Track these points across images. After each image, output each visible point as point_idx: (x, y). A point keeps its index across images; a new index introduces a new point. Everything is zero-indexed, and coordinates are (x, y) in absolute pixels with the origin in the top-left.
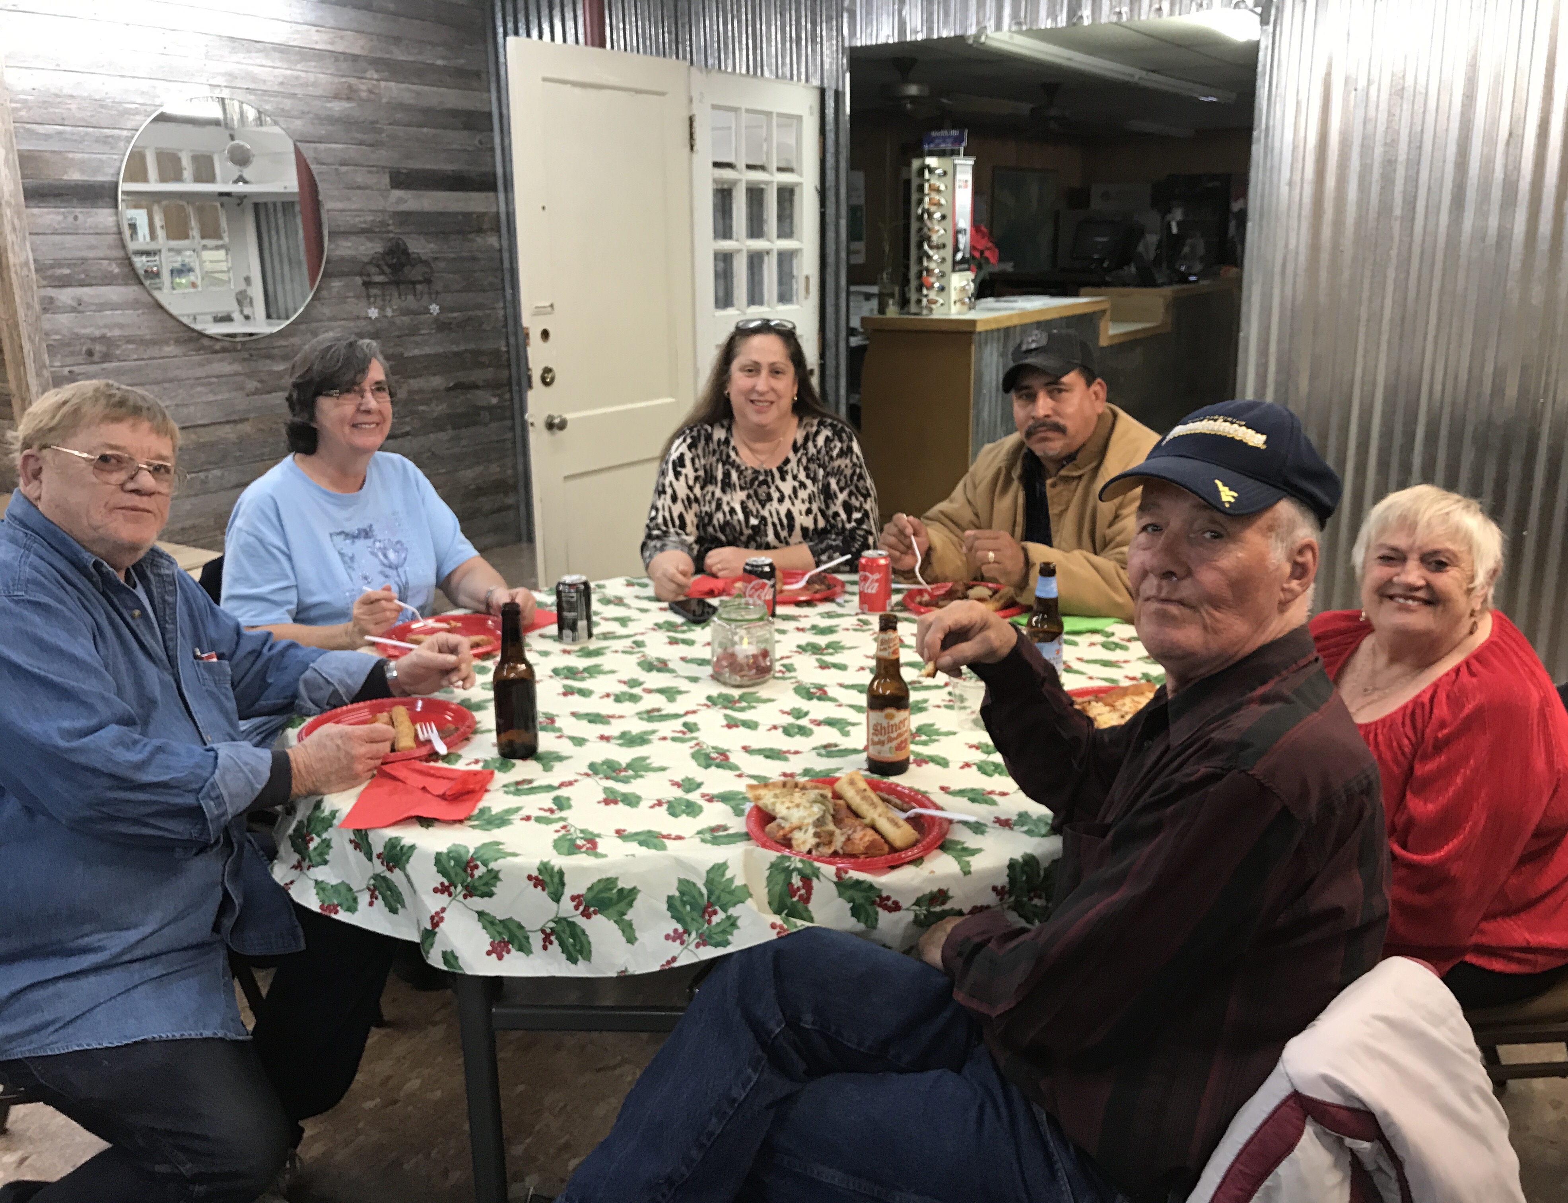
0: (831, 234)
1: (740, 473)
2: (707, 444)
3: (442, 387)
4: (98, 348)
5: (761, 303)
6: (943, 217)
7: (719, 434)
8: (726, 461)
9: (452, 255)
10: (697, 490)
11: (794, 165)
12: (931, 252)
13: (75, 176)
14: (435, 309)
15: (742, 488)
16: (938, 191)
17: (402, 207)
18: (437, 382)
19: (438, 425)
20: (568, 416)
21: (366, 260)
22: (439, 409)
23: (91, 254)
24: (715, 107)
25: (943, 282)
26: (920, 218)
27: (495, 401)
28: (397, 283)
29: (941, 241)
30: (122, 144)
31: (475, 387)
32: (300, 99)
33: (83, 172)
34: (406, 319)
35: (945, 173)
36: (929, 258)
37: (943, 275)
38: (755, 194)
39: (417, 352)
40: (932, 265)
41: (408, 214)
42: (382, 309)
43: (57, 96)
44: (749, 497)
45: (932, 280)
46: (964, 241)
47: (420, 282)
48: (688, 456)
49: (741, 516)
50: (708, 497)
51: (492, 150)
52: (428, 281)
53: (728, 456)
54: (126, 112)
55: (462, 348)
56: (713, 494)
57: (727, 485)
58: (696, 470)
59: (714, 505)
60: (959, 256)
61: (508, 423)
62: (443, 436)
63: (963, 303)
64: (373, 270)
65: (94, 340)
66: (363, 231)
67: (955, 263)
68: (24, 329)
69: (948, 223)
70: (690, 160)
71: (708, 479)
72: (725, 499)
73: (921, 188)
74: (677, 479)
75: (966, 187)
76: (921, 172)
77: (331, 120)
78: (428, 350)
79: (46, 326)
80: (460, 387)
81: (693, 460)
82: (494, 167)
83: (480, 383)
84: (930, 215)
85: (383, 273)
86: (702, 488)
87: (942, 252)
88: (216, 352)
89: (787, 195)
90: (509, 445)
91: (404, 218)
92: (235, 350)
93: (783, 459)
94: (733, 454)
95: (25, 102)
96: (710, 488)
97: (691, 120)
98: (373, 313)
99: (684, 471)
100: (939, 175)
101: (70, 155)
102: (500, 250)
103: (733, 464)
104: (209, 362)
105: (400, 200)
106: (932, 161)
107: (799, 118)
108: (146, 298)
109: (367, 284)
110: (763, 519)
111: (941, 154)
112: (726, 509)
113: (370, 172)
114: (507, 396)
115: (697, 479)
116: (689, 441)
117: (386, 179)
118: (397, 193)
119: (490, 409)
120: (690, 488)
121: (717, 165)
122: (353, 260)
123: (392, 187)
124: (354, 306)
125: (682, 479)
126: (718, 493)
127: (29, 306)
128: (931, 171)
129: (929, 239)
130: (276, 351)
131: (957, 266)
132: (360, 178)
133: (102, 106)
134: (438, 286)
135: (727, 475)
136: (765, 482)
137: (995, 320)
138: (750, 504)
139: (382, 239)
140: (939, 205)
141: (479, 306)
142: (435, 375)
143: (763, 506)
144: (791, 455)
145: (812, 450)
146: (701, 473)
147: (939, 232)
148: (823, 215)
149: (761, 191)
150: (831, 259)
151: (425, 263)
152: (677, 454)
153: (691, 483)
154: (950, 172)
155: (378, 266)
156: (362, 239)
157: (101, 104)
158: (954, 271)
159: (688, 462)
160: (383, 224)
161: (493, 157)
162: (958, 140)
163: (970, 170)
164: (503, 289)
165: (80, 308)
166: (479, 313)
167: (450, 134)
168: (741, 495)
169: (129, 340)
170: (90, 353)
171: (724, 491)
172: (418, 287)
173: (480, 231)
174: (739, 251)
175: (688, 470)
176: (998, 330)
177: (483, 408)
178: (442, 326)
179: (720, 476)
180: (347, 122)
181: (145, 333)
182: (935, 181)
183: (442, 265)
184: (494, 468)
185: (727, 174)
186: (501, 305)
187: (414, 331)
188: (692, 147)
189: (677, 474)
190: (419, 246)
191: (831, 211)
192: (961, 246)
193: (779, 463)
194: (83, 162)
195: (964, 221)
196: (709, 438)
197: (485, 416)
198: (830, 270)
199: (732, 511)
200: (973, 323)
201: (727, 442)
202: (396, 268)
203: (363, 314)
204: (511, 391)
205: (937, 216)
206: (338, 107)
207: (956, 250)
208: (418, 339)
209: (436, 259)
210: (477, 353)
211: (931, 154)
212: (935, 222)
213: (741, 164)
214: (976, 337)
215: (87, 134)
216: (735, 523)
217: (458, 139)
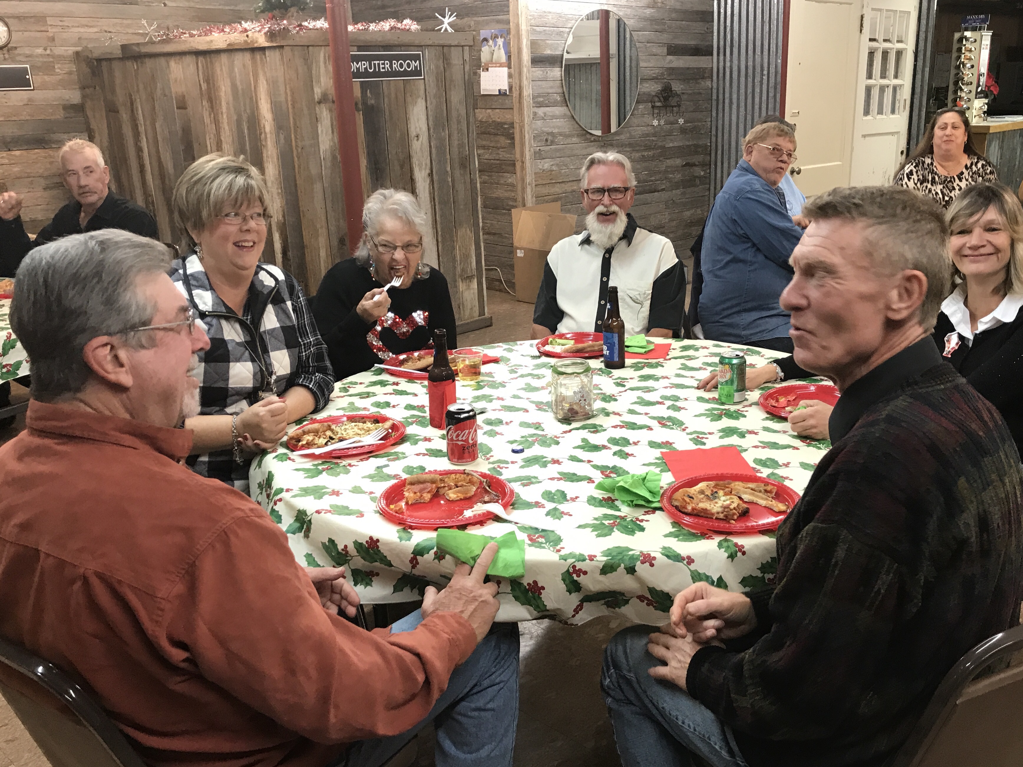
0: (919, 76)
1: (939, 177)
2: (923, 165)
3: (680, 165)
4: (550, 138)
5: (882, 114)
6: (972, 66)
7: (928, 161)
8: (932, 172)
9: (690, 92)
10: (919, 185)
11: (903, 39)
12: (963, 87)
13: (548, 52)
14: (681, 121)
15: (940, 184)
16: (970, 51)
17: (671, 65)
18: (678, 162)
19: (676, 186)
20: (802, 168)
21: (654, 94)
22: (678, 177)
23: (550, 91)
24: (873, 9)
25: (969, 104)
26: (958, 67)
27: (702, 173)
28: (665, 107)
29: (969, 80)
30: (566, 35)
31: (694, 165)
32: (634, 9)
33: (551, 50)
34: (668, 126)
35: (975, 41)
36: (962, 90)
37: (969, 100)
38: (885, 54)
39: (671, 145)
40: (963, 95)
41: (673, 69)
42: (659, 120)
43: (545, 12)
44: (944, 187)
45: (963, 103)
46: (983, 80)
47: (675, 106)
48: (914, 170)
49: (941, 196)
50: (924, 188)
51: (712, 32)
52: (679, 106)
53: (933, 170)
54: (568, 20)
55: (691, 143)
56: (927, 187)
57: (933, 182)
58: (918, 176)
59: (927, 191)
60: (980, 89)
61: (707, 186)
62: (678, 192)
63: (980, 117)
64: (656, 99)
65: (548, 134)
66: (653, 79)
67: (977, 93)
68: (526, 126)
69: (974, 70)
70: (860, 37)
71: (923, 181)
72: (933, 188)
73: (959, 50)
74: (909, 180)
75: (987, 48)
76: (960, 40)
77: (645, 19)
78: (676, 144)
79: (534, 126)
80: (687, 164)
81: (917, 172)
82: (713, 42)
83: (697, 163)
84: (964, 65)
85: (660, 101)
86: (921, 184)
87: (970, 87)
88: (592, 142)
89: (899, 53)
90: (707, 199)
91: (672, 71)
92: (599, 141)
93: (959, 172)
94: (935, 169)
95: (533, 16)
96: (925, 184)
97: (862, 17)
98: (655, 123)
99: (912, 177)
100: (972, 42)
101: (547, 42)
102: (712, 89)
103: (936, 173)
104: (589, 146)
105: (671, 62)
106: (968, 34)
107: (909, 13)
108: (568, 113)
109: (653, 107)
110: (951, 197)
111: (974, 29)
112: (934, 193)
113: (659, 46)
114: (708, 171)
115: (918, 180)
116: (914, 164)
117: (665, 50)
118: (670, 57)
119: (700, 177)
120: (916, 184)
121: (871, 40)
122: (649, 94)
123: (668, 55)
124: (647, 119)
125: (912, 180)
126: (929, 186)
127: (529, 117)
128: (967, 39)
129: (963, 79)
130: (614, 142)
131: (978, 95)
132: (654, 50)
133: (560, 17)
134: (683, 109)
135: (933, 178)
136: (950, 181)
137: (1000, 126)
138: (945, 191)
139: (661, 82)
140: (970, 59)
141: (699, 120)
142: (678, 157)
143: (951, 192)
144: (964, 170)
145: (974, 168)
146: (921, 177)
147: (968, 75)
148: (915, 66)
149: (888, 52)
150: (918, 90)
151: (678, 95)
152: (909, 170)
153: (916, 182)
154: (978, 40)
155: (659, 97)
156: (652, 83)
157: (560, 16)
158: (976, 98)
159: (914, 173)
160: (662, 74)
161: (713, 36)
162: (984, 21)
163: (989, 38)
164: (711, 111)
165: (545, 118)
166: (700, 124)
167: (694, 24)
168: (941, 187)
169: (561, 134)
170: (547, 140)
171: (932, 185)
172: (675, 109)
173: (703, 78)
174: (875, 85)
175: (915, 176)
176: (999, 132)
177: (697, 177)
178: (683, 130)
179: (930, 179)
180: (652, 20)
181: (567, 131)
182: (969, 46)
183: (685, 97)
184: (699, 211)
185: (874, 44)
186: (710, 119)
187: (670, 133)
188: (861, 31)
189: (909, 179)
190: (677, 87)
191: (920, 63)
192: (981, 84)
193: (958, 173)
194: (552, 44)
195: (984, 69)
196: (923, 163)
197: (698, 181)
198: (917, 96)
199: (937, 193)
200: (988, 127)
201: (932, 164)
202: (666, 99)
203: (650, 124)
204: (710, 169)
205: (968, 65)
206: (648, 11)
207: (978, 85)
208: (672, 137)
209: (683, 93)
210: (696, 146)
211: (966, 29)
212: (967, 69)
213: (881, 40)
214: (988, 137)
215: (554, 31)
216: (938, 199)
217: (699, 27)
